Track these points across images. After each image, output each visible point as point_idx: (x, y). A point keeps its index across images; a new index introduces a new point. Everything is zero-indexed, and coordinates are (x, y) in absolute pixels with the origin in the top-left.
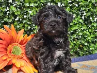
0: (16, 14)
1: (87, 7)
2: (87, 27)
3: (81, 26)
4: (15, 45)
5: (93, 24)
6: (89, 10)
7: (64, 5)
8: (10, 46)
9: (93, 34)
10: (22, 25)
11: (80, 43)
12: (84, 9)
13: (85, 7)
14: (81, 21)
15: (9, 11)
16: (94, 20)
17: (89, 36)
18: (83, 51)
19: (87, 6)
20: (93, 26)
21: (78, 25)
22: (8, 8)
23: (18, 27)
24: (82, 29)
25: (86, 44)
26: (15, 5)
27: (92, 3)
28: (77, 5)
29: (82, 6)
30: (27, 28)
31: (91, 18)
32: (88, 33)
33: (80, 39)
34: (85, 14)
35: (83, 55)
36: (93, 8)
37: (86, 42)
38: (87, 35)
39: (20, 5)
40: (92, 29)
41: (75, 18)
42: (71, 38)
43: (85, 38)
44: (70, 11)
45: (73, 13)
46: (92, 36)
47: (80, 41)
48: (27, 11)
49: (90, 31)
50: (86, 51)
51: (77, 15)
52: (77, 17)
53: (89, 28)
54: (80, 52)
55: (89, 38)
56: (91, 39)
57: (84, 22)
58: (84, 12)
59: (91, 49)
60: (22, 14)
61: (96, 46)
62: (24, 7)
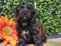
1: (53, 4)
2: (54, 17)
3: (49, 17)
4: (7, 27)
5: (57, 16)
7: (38, 4)
8: (4, 28)
12: (51, 6)
13: (51, 5)
14: (49, 13)
17: (55, 23)
18: (51, 33)
20: (58, 17)
21: (47, 16)
22: (3, 6)
23: (10, 17)
25: (53, 28)
26: (8, 4)
27: (57, 2)
31: (56, 12)
32: (54, 21)
34: (52, 9)
36: (57, 5)
39: (11, 4)
40: (57, 19)
43: (52, 24)
46: (57, 23)
47: (49, 26)
51: (47, 10)
54: (49, 33)
55: (55, 25)
56: (57, 25)
59: (56, 31)
61: (60, 30)
62: (13, 5)
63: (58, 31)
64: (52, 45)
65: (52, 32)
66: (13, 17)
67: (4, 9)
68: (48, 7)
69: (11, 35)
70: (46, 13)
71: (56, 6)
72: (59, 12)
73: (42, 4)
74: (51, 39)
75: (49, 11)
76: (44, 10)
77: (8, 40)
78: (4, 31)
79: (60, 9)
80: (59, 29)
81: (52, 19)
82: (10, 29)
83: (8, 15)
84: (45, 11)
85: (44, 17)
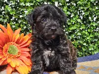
0: (11, 14)
2: (86, 26)
3: (79, 26)
4: (11, 44)
5: (92, 24)
6: (88, 10)
7: (61, 5)
8: (6, 45)
9: (93, 34)
10: (18, 24)
11: (79, 43)
12: (82, 8)
13: (83, 6)
14: (79, 20)
15: (4, 11)
16: (93, 19)
17: (88, 36)
18: (82, 52)
19: (85, 5)
20: (92, 26)
21: (76, 25)
22: (3, 7)
23: (14, 26)
24: (81, 29)
25: (85, 44)
26: (10, 4)
27: (91, 3)
28: (75, 5)
29: (80, 6)
30: (23, 28)
31: (90, 18)
32: (87, 33)
33: (79, 39)
34: (83, 14)
35: (82, 56)
36: (92, 7)
37: (85, 42)
38: (86, 35)
39: (15, 5)
40: (91, 29)
41: (72, 18)
42: (69, 38)
43: (84, 38)
44: (67, 11)
45: (71, 13)
46: (91, 36)
47: (78, 41)
48: (23, 11)
49: (89, 31)
50: (85, 52)
51: (75, 14)
52: (75, 17)
53: (88, 28)
54: (79, 53)
55: (88, 38)
56: (90, 39)
57: (83, 22)
58: (83, 11)
59: (90, 49)
60: (18, 14)
61: (95, 47)
62: (20, 6)
63: (93, 49)
64: (86, 72)
65: (84, 50)
66: (19, 26)
67: (4, 12)
68: (77, 9)
69: (18, 58)
70: (74, 19)
71: (90, 9)
72: (95, 19)
73: (68, 5)
74: (83, 62)
75: (79, 16)
76: (70, 15)
77: (14, 66)
78: (6, 50)
79: (97, 13)
80: (94, 45)
81: (83, 29)
82: (15, 46)
83: (11, 23)
84: (72, 16)
85: (71, 27)
